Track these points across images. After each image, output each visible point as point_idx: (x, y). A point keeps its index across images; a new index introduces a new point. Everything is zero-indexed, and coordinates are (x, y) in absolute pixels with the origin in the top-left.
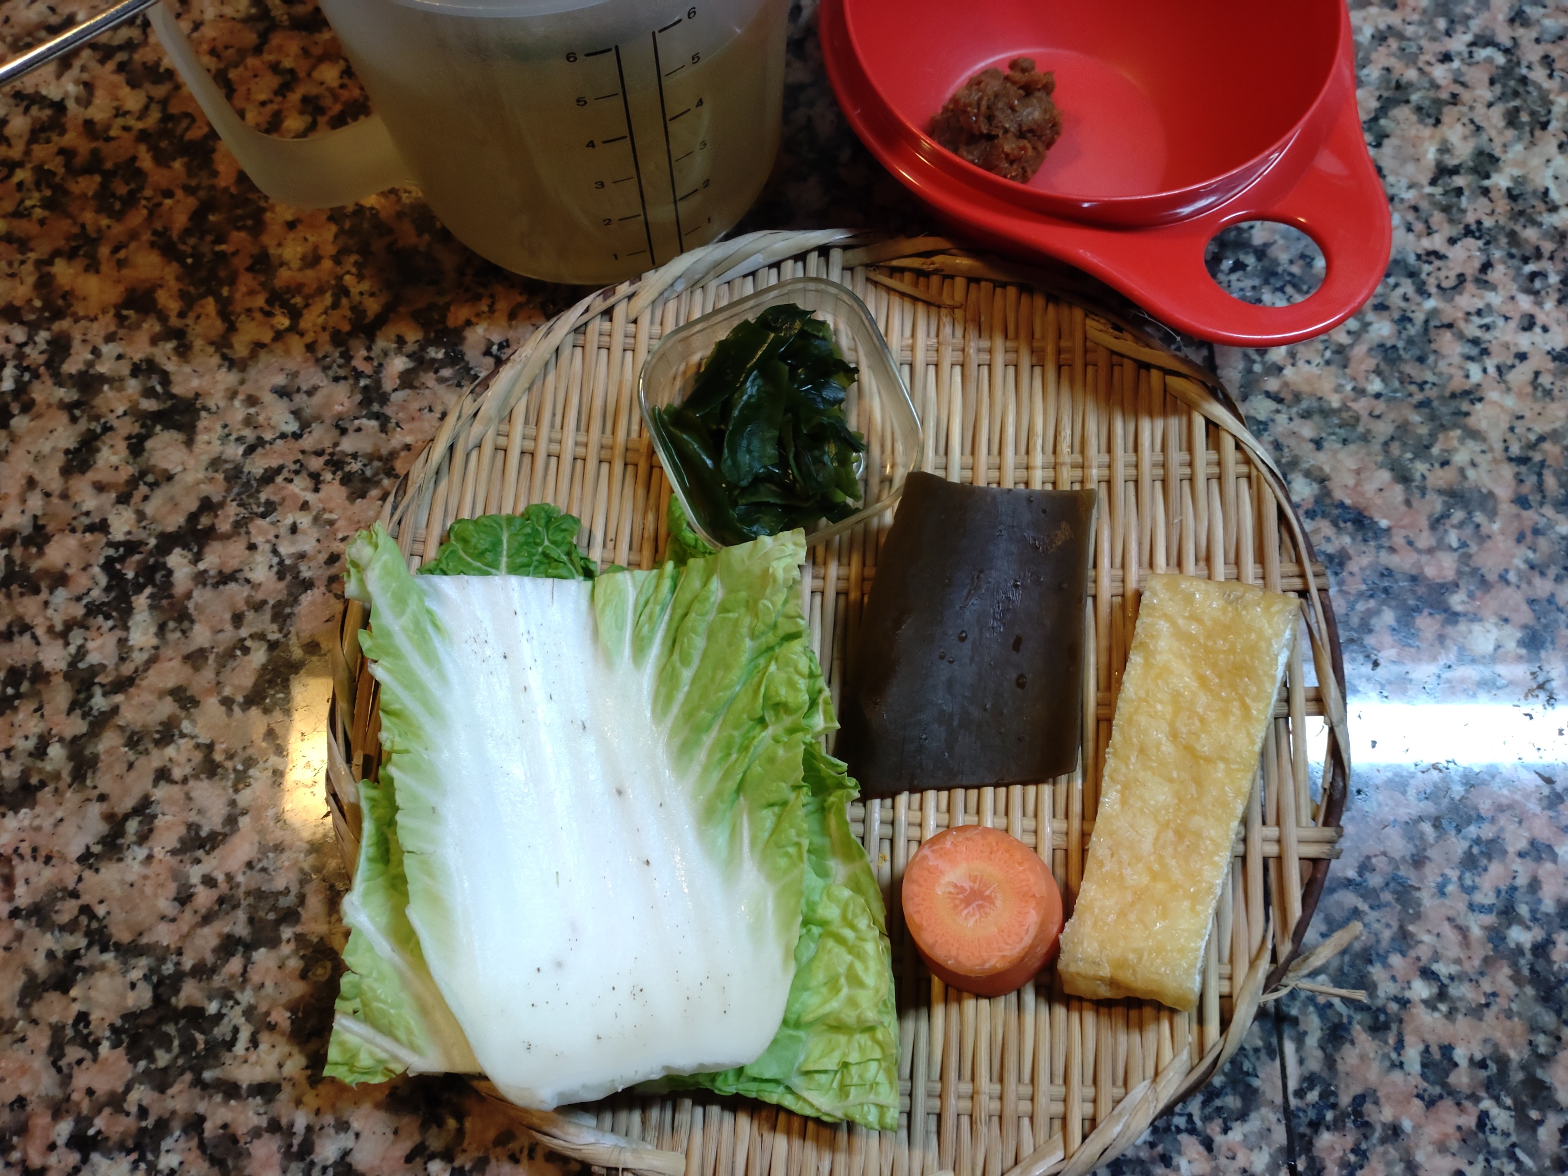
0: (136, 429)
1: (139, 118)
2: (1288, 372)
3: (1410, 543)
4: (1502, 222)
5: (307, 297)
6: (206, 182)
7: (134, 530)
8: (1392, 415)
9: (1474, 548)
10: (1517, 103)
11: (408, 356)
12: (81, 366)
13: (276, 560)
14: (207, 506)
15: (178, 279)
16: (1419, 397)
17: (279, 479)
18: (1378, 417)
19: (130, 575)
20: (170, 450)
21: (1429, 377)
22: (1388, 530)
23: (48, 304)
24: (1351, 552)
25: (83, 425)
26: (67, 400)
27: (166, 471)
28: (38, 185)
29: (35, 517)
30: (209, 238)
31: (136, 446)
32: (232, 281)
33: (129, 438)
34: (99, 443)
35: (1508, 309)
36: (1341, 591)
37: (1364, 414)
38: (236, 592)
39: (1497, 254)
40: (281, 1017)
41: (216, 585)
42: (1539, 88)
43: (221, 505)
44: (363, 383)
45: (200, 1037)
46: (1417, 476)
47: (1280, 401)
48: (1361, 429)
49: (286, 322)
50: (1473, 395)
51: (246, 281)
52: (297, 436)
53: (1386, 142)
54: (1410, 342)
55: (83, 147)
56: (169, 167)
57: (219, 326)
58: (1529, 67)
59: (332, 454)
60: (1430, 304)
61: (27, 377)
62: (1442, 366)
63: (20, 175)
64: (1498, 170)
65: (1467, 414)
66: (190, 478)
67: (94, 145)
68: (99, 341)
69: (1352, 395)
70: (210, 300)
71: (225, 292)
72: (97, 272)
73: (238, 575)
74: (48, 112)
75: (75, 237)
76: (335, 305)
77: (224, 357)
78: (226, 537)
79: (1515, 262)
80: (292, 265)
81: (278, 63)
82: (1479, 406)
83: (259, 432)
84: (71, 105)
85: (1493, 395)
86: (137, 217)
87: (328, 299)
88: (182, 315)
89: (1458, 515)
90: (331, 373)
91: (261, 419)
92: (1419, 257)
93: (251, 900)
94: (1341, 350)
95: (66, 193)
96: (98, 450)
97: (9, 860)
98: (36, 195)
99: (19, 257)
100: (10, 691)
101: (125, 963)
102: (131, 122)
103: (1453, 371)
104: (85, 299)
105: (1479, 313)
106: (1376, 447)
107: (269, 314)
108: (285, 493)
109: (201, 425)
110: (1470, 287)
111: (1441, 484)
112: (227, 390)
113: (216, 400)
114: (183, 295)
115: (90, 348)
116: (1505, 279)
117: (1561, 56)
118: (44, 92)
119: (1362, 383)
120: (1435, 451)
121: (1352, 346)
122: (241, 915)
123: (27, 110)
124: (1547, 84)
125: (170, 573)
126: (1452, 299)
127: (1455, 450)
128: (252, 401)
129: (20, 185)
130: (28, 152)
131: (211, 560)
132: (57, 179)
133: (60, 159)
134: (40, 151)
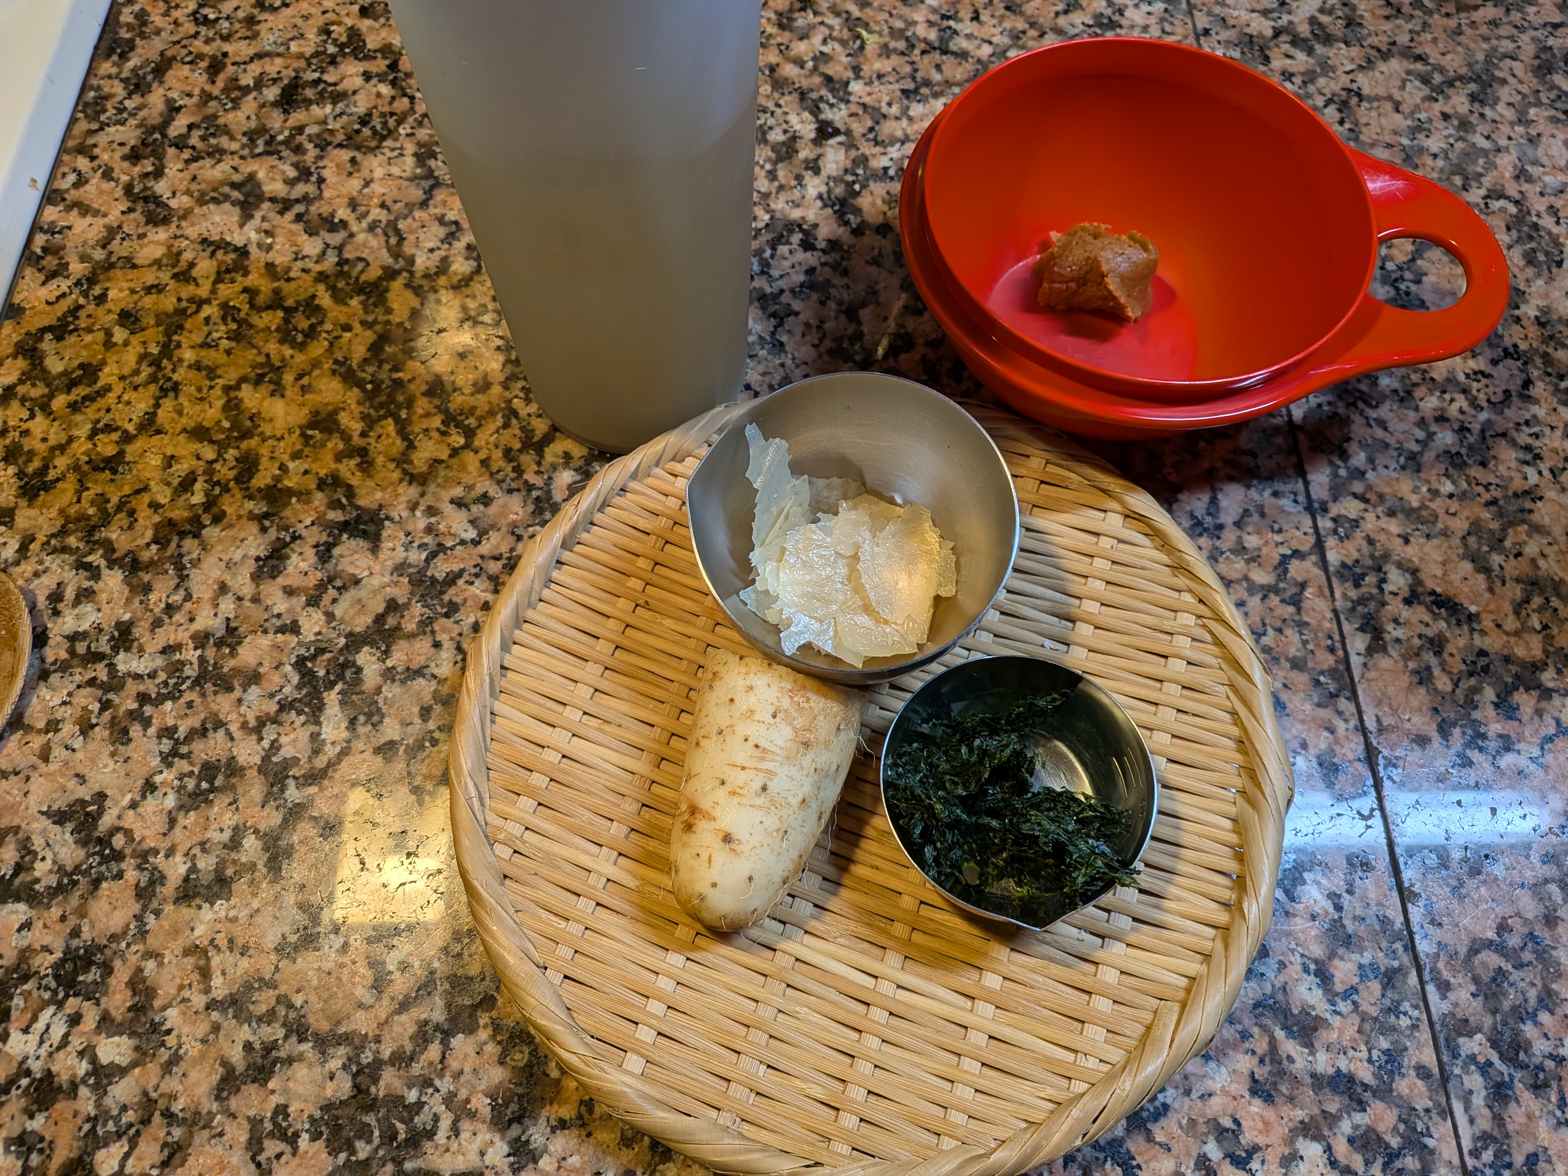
0: (324, 538)
1: (317, 262)
2: (1370, 475)
3: (1499, 626)
4: (1535, 344)
5: (480, 419)
6: (381, 318)
7: (324, 630)
8: (1465, 513)
9: (1555, 631)
10: (1533, 245)
11: (576, 470)
12: (269, 481)
13: (459, 658)
14: (392, 606)
15: (358, 403)
16: (1487, 497)
17: (461, 582)
18: (1454, 514)
19: (322, 673)
20: (356, 556)
21: (1492, 479)
22: (1478, 615)
23: (235, 425)
24: (1448, 635)
25: (272, 534)
26: (256, 511)
27: (354, 575)
28: (224, 319)
29: (228, 619)
30: (387, 367)
31: (324, 553)
32: (410, 404)
33: (316, 546)
34: (288, 550)
35: (1552, 419)
36: (1444, 670)
37: (1441, 512)
38: (424, 687)
39: (1535, 373)
40: (481, 1104)
41: (403, 682)
42: (1550, 233)
43: (407, 606)
44: (535, 494)
45: (401, 1127)
46: (1496, 567)
47: (1366, 501)
48: (1440, 525)
49: (462, 441)
50: (1532, 494)
51: (422, 405)
52: (476, 543)
53: (1424, 279)
54: (1471, 448)
55: (265, 286)
56: (346, 304)
57: (400, 444)
58: (1538, 215)
59: (509, 559)
60: (1483, 416)
61: (217, 490)
62: (1502, 470)
63: (206, 310)
64: (1526, 302)
65: (1531, 511)
66: (376, 582)
67: (276, 285)
68: (285, 457)
69: (1428, 495)
70: (390, 420)
71: (403, 414)
72: (283, 396)
73: (425, 671)
74: (233, 256)
75: (262, 365)
76: (506, 426)
77: (405, 472)
78: (411, 636)
79: (1554, 380)
80: (467, 391)
81: (444, 215)
82: (1539, 504)
83: (440, 539)
84: (253, 249)
85: (1551, 494)
86: (318, 348)
87: (499, 420)
88: (363, 434)
89: (1537, 601)
90: (504, 486)
91: (442, 527)
92: (1467, 376)
93: (447, 986)
94: (1413, 457)
95: (251, 326)
96: (288, 557)
97: (206, 952)
98: (223, 328)
99: (208, 382)
100: (204, 785)
101: (323, 1053)
102: (310, 265)
103: (1512, 474)
104: (271, 420)
105: (1527, 423)
106: (1458, 541)
107: (444, 434)
108: (466, 594)
109: (385, 534)
110: (1515, 400)
111: (1516, 573)
112: (409, 501)
113: (399, 510)
114: (365, 417)
115: (277, 465)
116: (1545, 394)
117: (1564, 206)
118: (228, 239)
119: (1435, 485)
120: (1508, 544)
121: (1421, 453)
122: (439, 1002)
123: (213, 254)
124: (1555, 230)
125: (359, 670)
126: (1502, 412)
127: (1525, 543)
128: (431, 511)
129: (207, 320)
130: (214, 291)
131: (399, 657)
132: (242, 315)
133: (245, 297)
134: (225, 291)
